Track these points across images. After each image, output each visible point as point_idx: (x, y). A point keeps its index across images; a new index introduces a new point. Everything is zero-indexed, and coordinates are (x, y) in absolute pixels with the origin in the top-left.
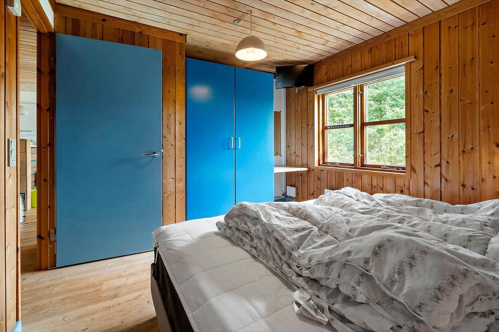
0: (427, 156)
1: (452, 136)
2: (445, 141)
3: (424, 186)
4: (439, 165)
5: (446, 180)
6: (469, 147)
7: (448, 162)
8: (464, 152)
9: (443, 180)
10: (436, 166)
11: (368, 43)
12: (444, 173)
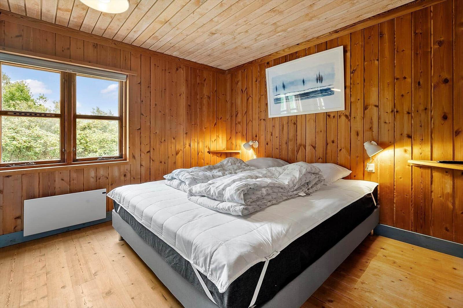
0: (143, 146)
1: (156, 133)
2: (152, 135)
3: (141, 167)
4: (149, 152)
5: (153, 161)
6: (163, 139)
7: (154, 149)
8: (161, 142)
9: (151, 161)
10: (148, 152)
11: (93, 37)
12: (151, 157)
